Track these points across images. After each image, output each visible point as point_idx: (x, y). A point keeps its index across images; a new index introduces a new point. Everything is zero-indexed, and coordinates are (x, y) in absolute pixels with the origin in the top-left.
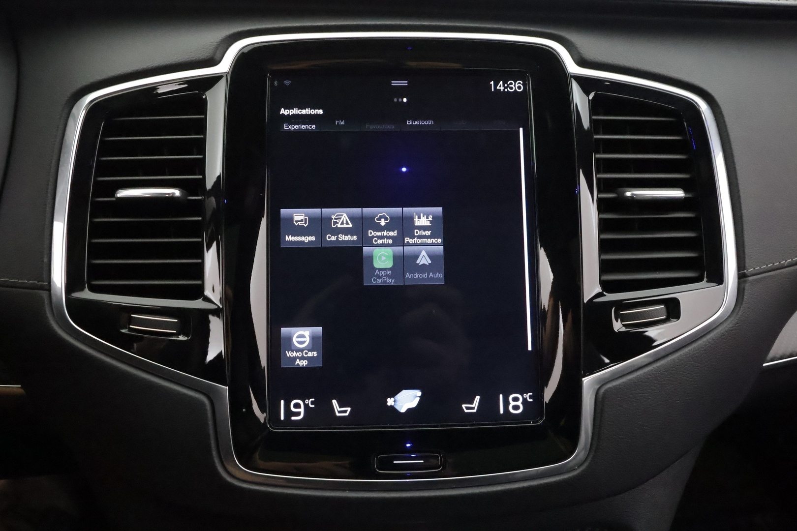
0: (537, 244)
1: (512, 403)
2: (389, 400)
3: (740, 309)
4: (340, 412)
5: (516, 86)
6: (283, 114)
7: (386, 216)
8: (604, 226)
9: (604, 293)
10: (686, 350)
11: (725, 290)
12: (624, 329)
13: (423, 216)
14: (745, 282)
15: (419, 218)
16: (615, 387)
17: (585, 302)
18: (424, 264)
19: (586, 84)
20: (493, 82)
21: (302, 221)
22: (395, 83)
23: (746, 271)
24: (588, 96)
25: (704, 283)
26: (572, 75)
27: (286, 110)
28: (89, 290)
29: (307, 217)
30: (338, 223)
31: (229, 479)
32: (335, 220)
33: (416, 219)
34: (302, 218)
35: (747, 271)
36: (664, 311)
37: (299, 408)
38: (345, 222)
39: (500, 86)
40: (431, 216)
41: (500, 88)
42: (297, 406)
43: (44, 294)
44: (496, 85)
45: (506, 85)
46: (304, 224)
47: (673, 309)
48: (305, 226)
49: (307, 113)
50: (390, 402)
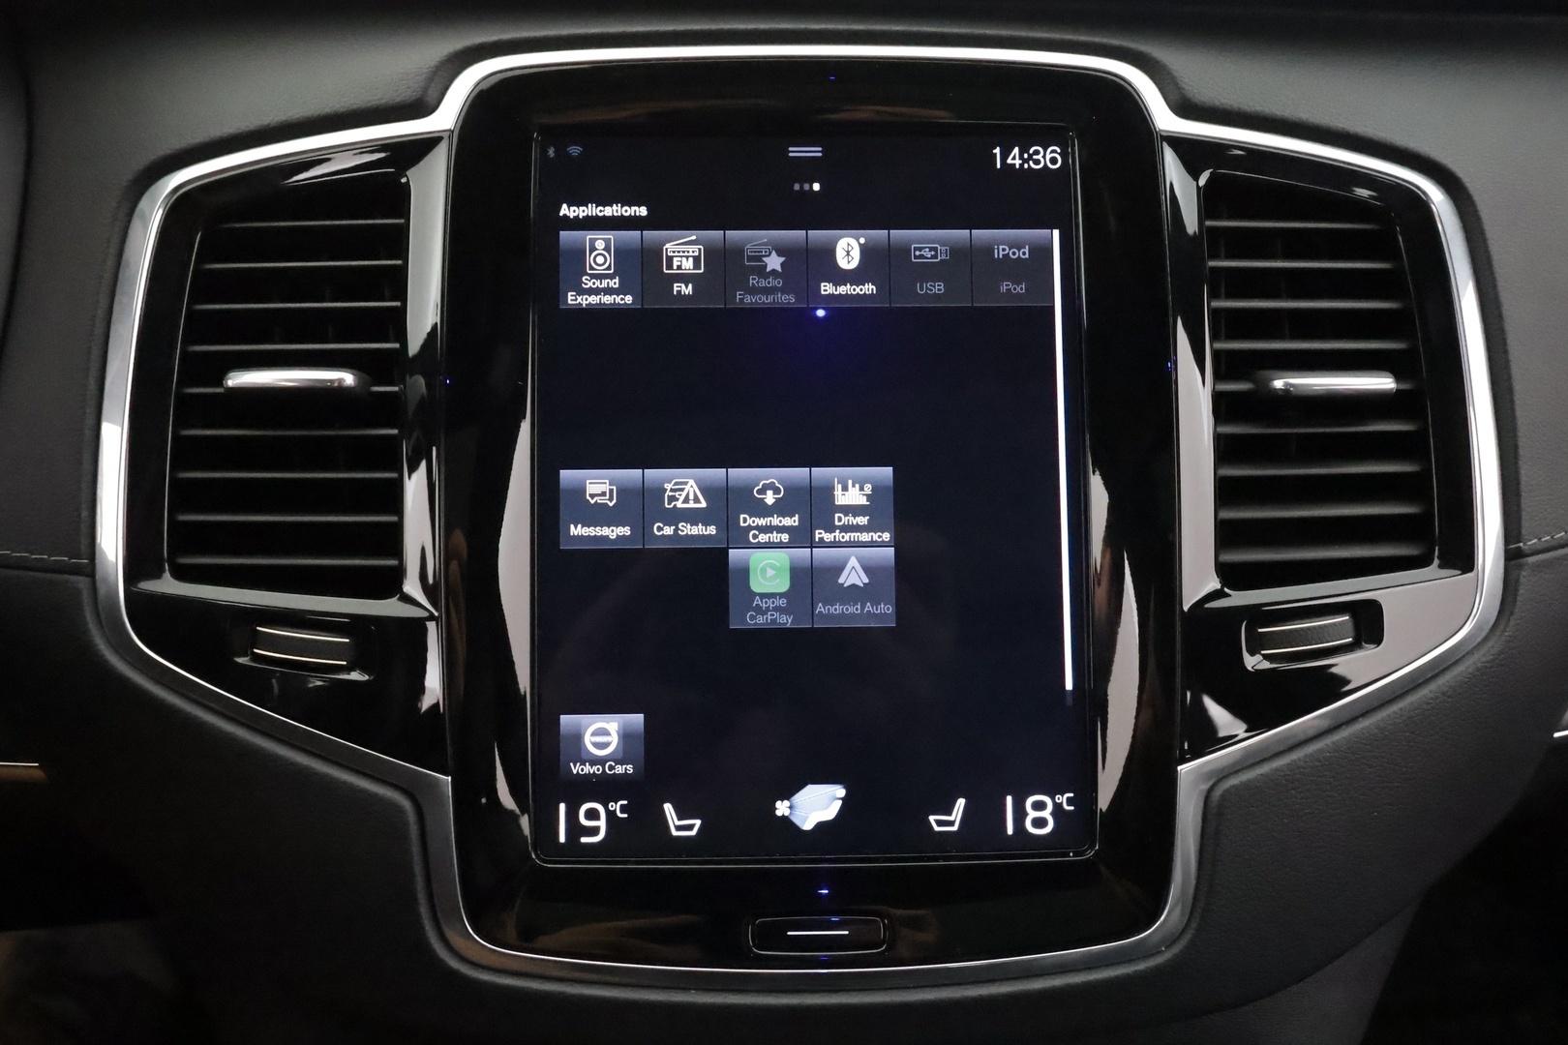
0: (1085, 466)
1: (1032, 814)
2: (778, 804)
3: (1507, 624)
4: (679, 828)
5: (1047, 157)
6: (565, 215)
7: (777, 485)
8: (1226, 450)
9: (1226, 590)
10: (1395, 708)
11: (1477, 585)
12: (1266, 665)
13: (854, 486)
14: (1520, 567)
15: (845, 488)
16: (1246, 785)
17: (1186, 608)
18: (854, 586)
19: (1193, 153)
20: (998, 148)
21: (603, 494)
22: (795, 152)
23: (1521, 544)
24: (1196, 178)
25: (1433, 570)
26: (1164, 134)
27: (572, 209)
28: (171, 575)
29: (615, 488)
30: (677, 500)
31: (454, 964)
32: (671, 494)
33: (838, 491)
34: (606, 488)
35: (1525, 544)
36: (1350, 627)
37: (597, 821)
38: (691, 497)
39: (1014, 158)
40: (870, 486)
41: (1013, 162)
42: (592, 815)
43: (82, 582)
44: (1005, 156)
45: (1026, 156)
46: (608, 502)
47: (1368, 623)
48: (611, 505)
49: (615, 214)
50: (782, 808)
